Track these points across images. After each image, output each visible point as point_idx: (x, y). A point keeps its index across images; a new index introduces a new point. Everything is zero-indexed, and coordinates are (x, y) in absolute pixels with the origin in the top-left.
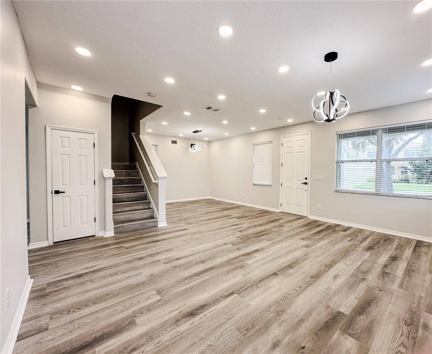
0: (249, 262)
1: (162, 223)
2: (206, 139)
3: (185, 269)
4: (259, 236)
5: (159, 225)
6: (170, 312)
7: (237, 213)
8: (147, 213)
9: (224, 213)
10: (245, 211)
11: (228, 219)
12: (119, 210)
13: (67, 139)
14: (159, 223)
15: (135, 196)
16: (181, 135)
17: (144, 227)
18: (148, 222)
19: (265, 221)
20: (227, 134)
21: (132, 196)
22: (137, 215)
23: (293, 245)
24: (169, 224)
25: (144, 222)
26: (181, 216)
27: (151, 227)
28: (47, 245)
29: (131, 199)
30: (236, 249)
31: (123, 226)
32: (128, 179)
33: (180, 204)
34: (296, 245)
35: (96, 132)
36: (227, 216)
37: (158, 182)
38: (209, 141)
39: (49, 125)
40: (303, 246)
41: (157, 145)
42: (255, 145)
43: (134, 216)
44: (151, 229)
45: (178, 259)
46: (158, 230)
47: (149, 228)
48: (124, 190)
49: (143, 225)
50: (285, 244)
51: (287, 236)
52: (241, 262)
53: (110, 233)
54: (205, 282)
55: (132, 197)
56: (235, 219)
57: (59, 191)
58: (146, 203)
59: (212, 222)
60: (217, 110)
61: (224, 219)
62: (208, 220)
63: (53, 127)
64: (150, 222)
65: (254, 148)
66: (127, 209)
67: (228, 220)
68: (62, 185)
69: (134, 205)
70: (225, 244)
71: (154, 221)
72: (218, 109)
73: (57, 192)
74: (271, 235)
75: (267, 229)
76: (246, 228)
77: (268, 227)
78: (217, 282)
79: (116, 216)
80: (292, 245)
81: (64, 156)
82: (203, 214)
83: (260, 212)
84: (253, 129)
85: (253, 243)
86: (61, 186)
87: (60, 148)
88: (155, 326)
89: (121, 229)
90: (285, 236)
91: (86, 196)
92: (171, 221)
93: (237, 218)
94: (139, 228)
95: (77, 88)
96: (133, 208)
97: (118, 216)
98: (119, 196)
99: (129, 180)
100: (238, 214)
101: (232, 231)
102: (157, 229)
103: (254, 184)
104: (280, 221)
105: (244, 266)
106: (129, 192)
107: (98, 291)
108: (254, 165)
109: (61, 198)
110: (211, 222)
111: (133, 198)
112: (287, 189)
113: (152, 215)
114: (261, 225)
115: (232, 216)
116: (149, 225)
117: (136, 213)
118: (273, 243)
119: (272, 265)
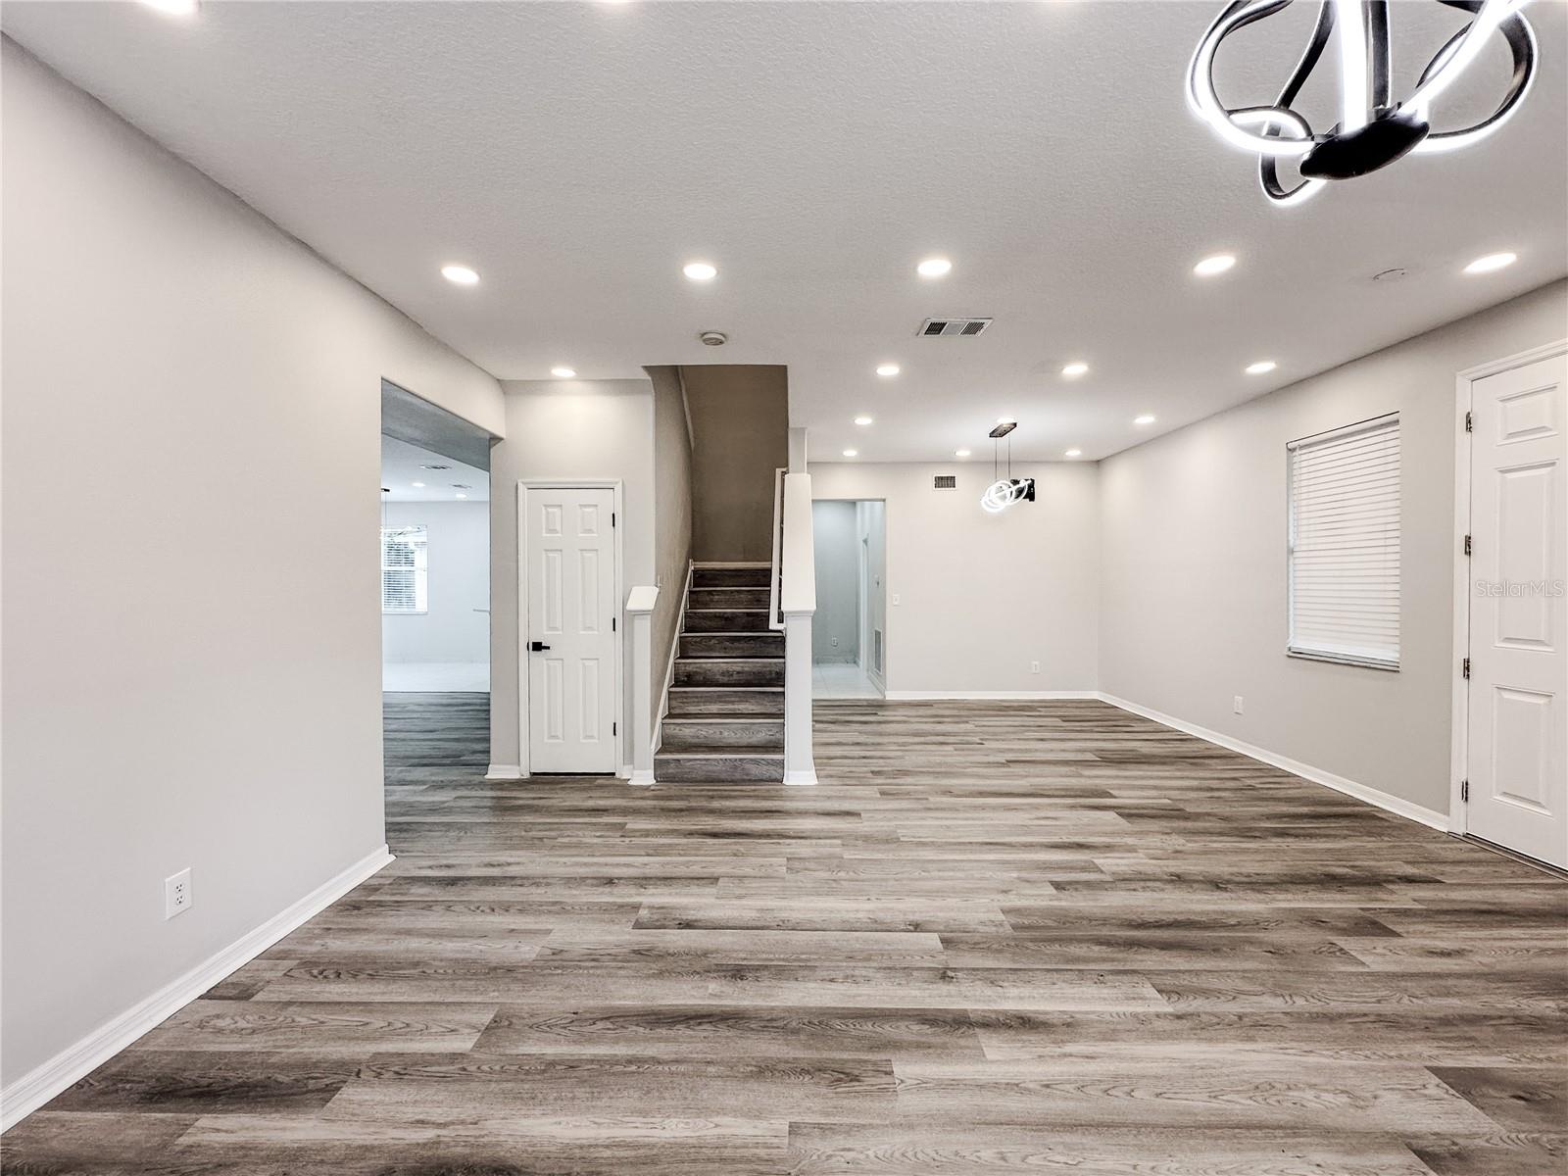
0: (906, 1068)
1: (800, 772)
2: (1074, 453)
3: (653, 976)
4: (1131, 944)
5: (787, 780)
6: (418, 1122)
7: (1155, 788)
8: (761, 732)
9: (1089, 777)
10: (1206, 783)
11: (1073, 807)
12: (692, 709)
13: (556, 510)
14: (788, 769)
15: (746, 669)
16: (963, 454)
17: (738, 776)
18: (751, 760)
19: (1273, 868)
20: (1145, 420)
21: (739, 669)
22: (731, 731)
23: (1310, 1094)
24: (827, 781)
25: (741, 760)
26: (902, 757)
27: (762, 780)
28: (518, 776)
29: (735, 677)
30: (930, 969)
31: (678, 760)
32: (747, 613)
33: (954, 708)
34: (1344, 1099)
35: (617, 483)
36: (1083, 790)
37: (785, 629)
38: (1098, 462)
39: (523, 480)
40: (1403, 1135)
41: (883, 497)
42: (1294, 450)
43: (721, 733)
44: (753, 787)
45: (688, 925)
46: (784, 793)
47: (755, 781)
48: (725, 648)
49: (736, 767)
50: (1259, 1058)
51: (1337, 1006)
52: (871, 1049)
53: (643, 776)
54: (633, 1068)
55: (738, 673)
56: (1111, 815)
57: (541, 643)
58: (771, 698)
59: (983, 808)
60: (973, 328)
61: (1050, 805)
62: (982, 794)
63: (532, 483)
64: (756, 762)
65: (1290, 465)
66: (714, 708)
67: (1067, 814)
68: (548, 630)
69: (733, 699)
70: (917, 927)
71: (772, 760)
72: (973, 321)
73: (538, 647)
74: (1223, 964)
75: (1233, 914)
76: (1108, 878)
77: (1261, 907)
78: (667, 1095)
79: (672, 727)
80: (1312, 1086)
81: (551, 555)
82: (989, 764)
83: (1305, 810)
84: (1261, 368)
85: (1057, 970)
86: (545, 633)
87: (545, 535)
88: (337, 1143)
89: (671, 770)
90: (1316, 1006)
91: (596, 661)
92: (847, 769)
93: (1120, 815)
94: (723, 776)
95: (562, 372)
96: (731, 706)
97: (678, 728)
98: (704, 665)
99: (751, 619)
100: (1154, 793)
101: (1020, 870)
102: (782, 790)
103: (1297, 655)
104: (1392, 892)
105: (856, 1079)
106: (739, 655)
107: (420, 942)
108: (1291, 551)
109: (545, 662)
110: (975, 808)
111: (743, 677)
112: (1506, 695)
113: (779, 740)
114: (1217, 884)
115: (1115, 797)
116: (755, 771)
117: (728, 726)
118: (1179, 1017)
119: (1004, 1159)
